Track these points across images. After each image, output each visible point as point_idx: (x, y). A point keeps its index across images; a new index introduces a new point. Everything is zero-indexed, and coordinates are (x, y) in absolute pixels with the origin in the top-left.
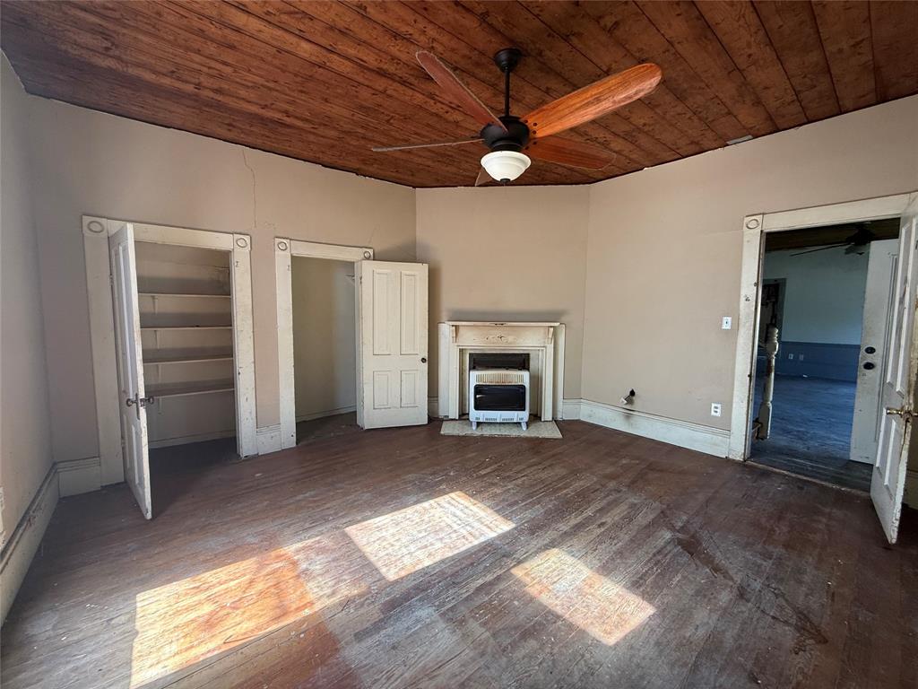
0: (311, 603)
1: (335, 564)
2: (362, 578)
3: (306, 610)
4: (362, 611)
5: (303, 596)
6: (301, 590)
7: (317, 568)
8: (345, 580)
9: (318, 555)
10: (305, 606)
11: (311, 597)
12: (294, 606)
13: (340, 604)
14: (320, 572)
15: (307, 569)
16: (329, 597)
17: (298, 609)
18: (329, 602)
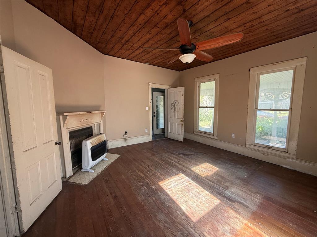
0: (246, 224)
1: (221, 221)
2: (223, 210)
3: (250, 225)
4: (237, 207)
5: (244, 229)
6: (242, 231)
7: (227, 228)
8: (227, 215)
9: (219, 230)
10: (248, 226)
11: (243, 225)
12: (251, 231)
13: (239, 214)
14: (228, 226)
15: (230, 232)
16: (239, 219)
17: (252, 229)
18: (241, 219)
